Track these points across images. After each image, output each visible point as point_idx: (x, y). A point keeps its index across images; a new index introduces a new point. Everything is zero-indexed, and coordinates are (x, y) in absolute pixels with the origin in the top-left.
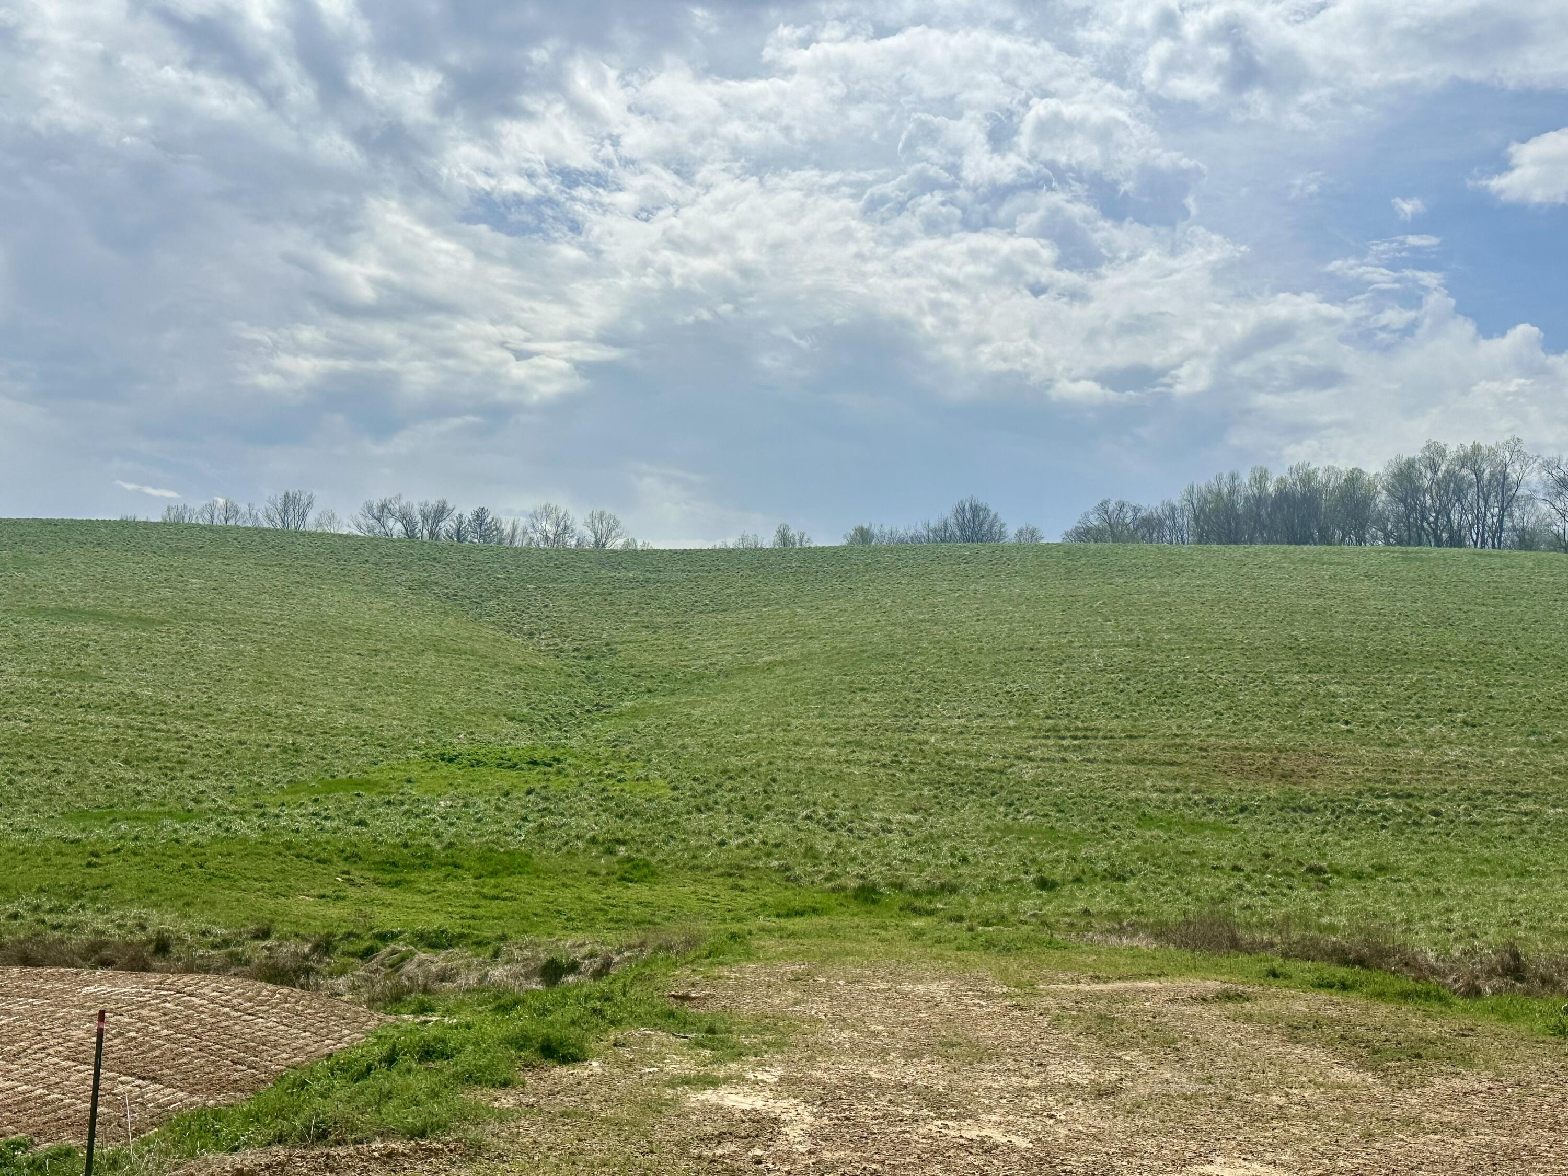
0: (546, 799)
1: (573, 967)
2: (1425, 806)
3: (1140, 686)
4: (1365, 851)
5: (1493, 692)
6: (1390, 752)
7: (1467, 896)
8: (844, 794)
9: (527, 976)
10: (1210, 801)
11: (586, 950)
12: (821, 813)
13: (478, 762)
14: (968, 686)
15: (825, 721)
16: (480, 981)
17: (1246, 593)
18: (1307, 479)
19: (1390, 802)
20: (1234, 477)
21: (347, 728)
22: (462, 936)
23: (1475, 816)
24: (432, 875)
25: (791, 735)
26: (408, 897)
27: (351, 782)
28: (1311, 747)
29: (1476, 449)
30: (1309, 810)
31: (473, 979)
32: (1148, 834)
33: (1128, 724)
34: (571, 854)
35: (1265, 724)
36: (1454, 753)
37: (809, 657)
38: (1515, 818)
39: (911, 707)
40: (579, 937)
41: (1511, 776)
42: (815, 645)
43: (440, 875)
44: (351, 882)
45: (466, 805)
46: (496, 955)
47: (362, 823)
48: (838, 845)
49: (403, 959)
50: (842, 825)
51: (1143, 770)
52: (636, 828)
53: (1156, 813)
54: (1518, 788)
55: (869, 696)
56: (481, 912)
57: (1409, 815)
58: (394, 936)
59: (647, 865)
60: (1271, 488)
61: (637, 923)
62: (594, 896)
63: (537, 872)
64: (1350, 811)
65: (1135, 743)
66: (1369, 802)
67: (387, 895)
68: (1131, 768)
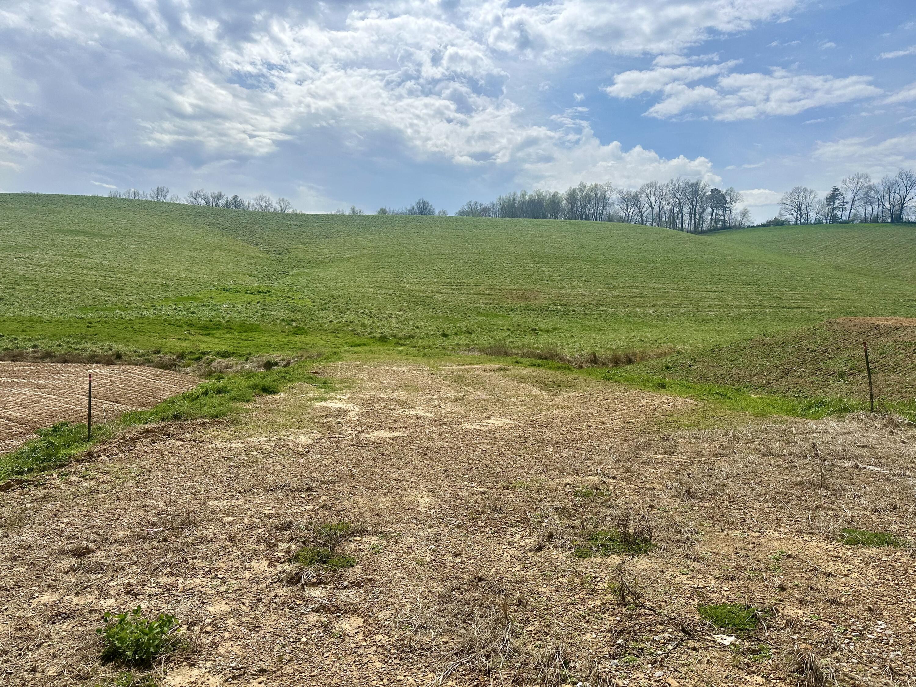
0: (265, 305)
1: (276, 364)
2: (571, 308)
3: (480, 268)
4: (550, 324)
5: (595, 270)
6: (561, 291)
7: (582, 337)
8: (375, 305)
9: (259, 367)
10: (501, 307)
11: (280, 358)
12: (367, 311)
13: (238, 292)
14: (420, 267)
15: (369, 279)
16: (241, 369)
17: (517, 236)
18: (539, 195)
19: (559, 307)
20: (515, 194)
21: (186, 278)
22: (233, 353)
23: (586, 312)
24: (221, 332)
25: (356, 284)
26: (213, 339)
27: (188, 298)
28: (536, 289)
29: (596, 185)
30: (533, 310)
31: (239, 368)
32: (480, 319)
33: (475, 281)
34: (275, 325)
35: (521, 281)
36: (581, 291)
37: (363, 256)
38: (598, 312)
39: (400, 274)
40: (278, 354)
41: (598, 298)
42: (365, 252)
43: (225, 332)
44: (191, 334)
45: (234, 307)
46: (247, 360)
47: (193, 313)
48: (373, 322)
49: (212, 361)
50: (375, 315)
51: (480, 297)
52: (299, 316)
53: (483, 311)
54: (600, 303)
55: (385, 270)
56: (241, 345)
57: (565, 311)
58: (208, 353)
59: (303, 329)
60: (527, 198)
61: (300, 349)
62: (284, 340)
63: (262, 331)
64: (546, 310)
65: (477, 287)
66: (553, 307)
67: (205, 339)
68: (476, 296)
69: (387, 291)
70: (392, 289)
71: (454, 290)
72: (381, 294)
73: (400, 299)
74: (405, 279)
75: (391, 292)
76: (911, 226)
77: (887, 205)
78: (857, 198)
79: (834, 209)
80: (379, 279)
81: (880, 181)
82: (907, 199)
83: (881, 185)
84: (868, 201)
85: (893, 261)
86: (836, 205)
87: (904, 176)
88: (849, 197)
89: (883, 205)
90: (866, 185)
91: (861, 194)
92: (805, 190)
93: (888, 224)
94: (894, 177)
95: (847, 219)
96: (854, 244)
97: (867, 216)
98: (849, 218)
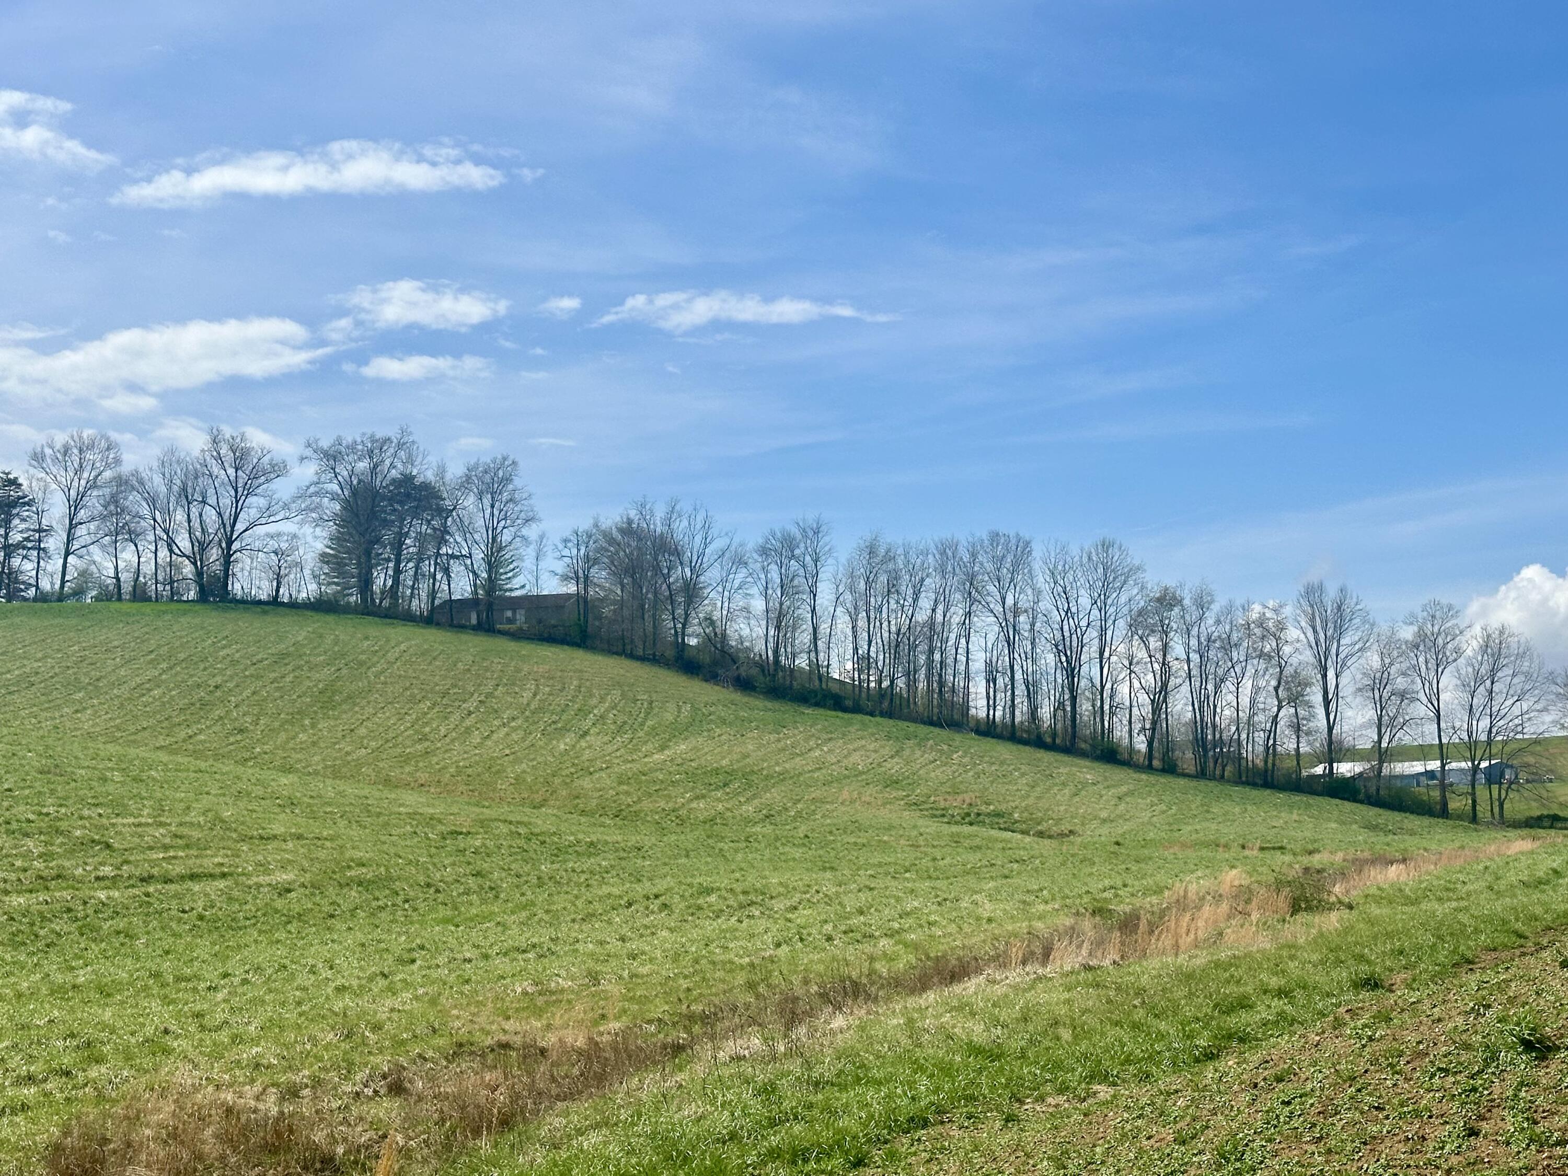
76: (265, 613)
78: (82, 514)
79: (9, 550)
81: (155, 464)
82: (240, 527)
83: (157, 479)
84: (121, 528)
85: (256, 722)
86: (15, 537)
87: (223, 448)
89: (171, 543)
90: (108, 474)
91: (94, 503)
93: (198, 607)
94: (196, 453)
95: (57, 586)
96: (117, 667)
97: (123, 577)
98: (63, 582)
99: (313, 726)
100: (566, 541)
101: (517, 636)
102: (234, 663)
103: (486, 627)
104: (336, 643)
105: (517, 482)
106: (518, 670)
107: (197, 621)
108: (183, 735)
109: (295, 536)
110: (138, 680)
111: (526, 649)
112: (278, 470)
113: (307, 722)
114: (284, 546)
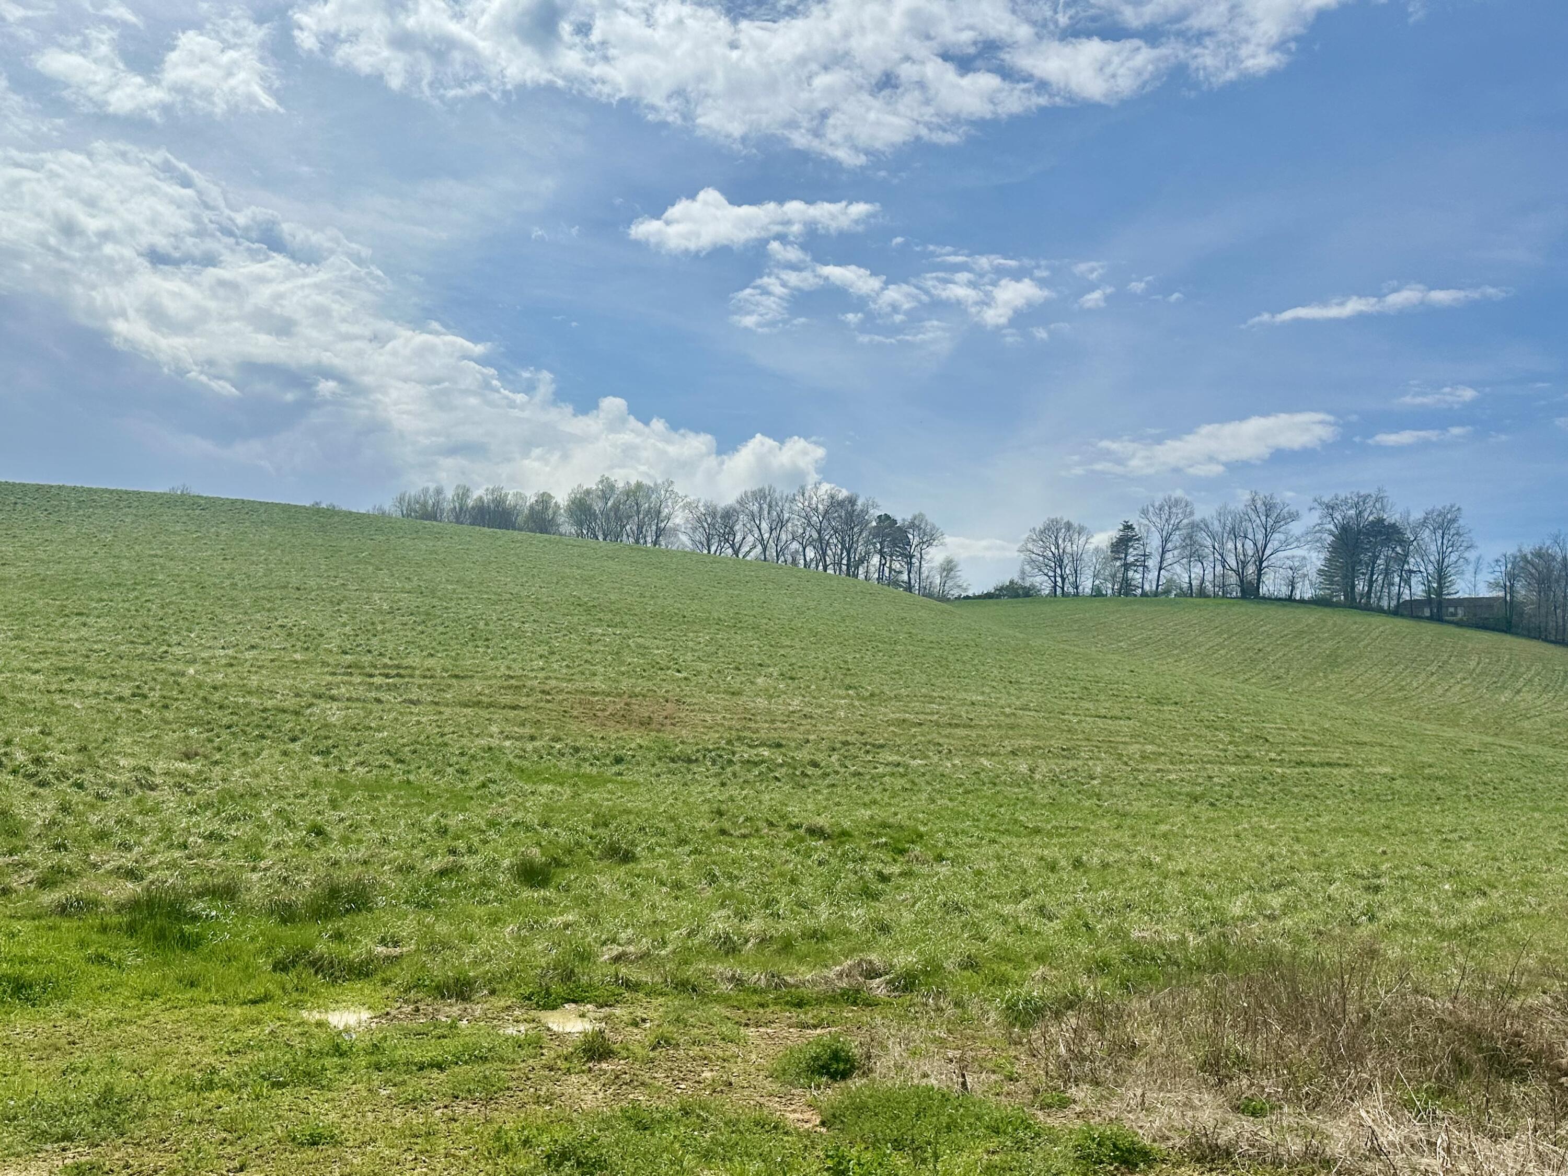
2: (799, 756)
6: (736, 701)
10: (577, 750)
18: (499, 502)
19: (764, 752)
20: (439, 492)
23: (852, 767)
28: (659, 693)
29: (639, 486)
30: (690, 761)
33: (448, 663)
36: (796, 703)
41: (856, 727)
54: (870, 740)
57: (792, 766)
64: (731, 762)
65: (463, 683)
66: (745, 752)
68: (468, 711)
69: (105, 686)
70: (128, 678)
71: (379, 688)
72: (80, 694)
73: (170, 715)
74: (178, 651)
75: (126, 690)
76: (1285, 606)
77: (1232, 562)
78: (1170, 546)
79: (1127, 566)
80: (66, 647)
81: (1214, 514)
82: (1267, 552)
83: (1216, 523)
84: (1193, 553)
85: (1287, 673)
86: (1131, 559)
87: (1259, 504)
88: (1154, 543)
89: (1224, 562)
90: (1185, 521)
91: (1176, 538)
92: (1069, 526)
93: (1241, 601)
94: (1241, 507)
95: (1154, 588)
96: (1196, 636)
97: (1194, 583)
98: (1158, 586)
99: (1325, 677)
100: (1497, 561)
101: (1459, 624)
102: (1270, 636)
103: (1437, 619)
104: (1335, 625)
105: (1461, 522)
106: (1466, 647)
107: (1243, 610)
108: (1241, 678)
109: (1304, 558)
110: (1211, 644)
111: (1469, 633)
112: (1294, 517)
113: (1321, 674)
114: (1297, 564)
